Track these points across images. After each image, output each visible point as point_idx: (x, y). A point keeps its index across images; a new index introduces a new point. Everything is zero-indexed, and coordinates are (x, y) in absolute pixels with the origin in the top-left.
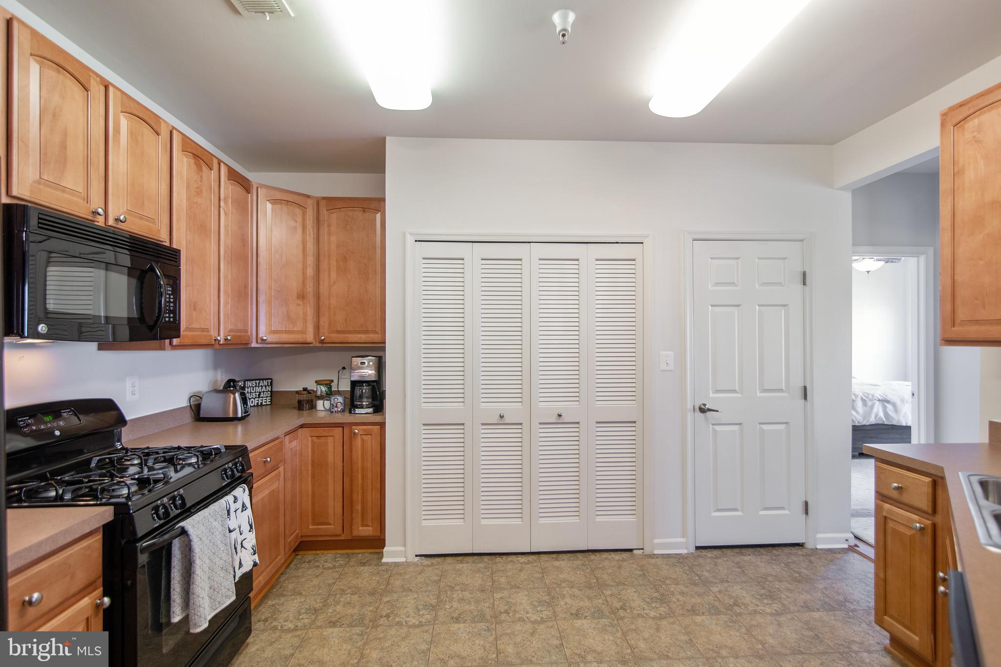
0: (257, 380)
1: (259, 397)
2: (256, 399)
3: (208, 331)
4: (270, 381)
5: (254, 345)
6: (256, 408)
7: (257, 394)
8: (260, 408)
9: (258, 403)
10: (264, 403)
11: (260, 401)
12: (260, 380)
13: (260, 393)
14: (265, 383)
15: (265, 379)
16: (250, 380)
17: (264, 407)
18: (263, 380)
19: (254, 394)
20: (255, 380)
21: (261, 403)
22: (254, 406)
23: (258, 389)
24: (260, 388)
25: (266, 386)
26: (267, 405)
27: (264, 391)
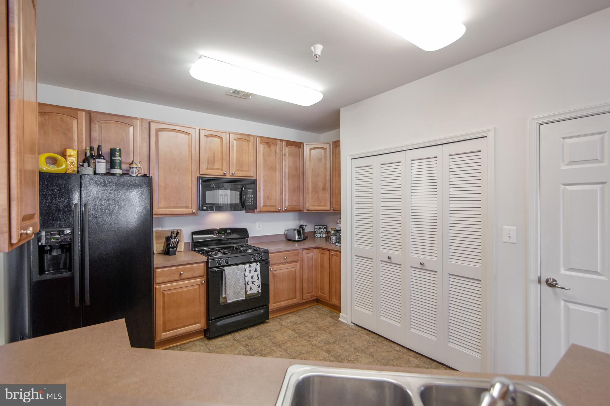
0: (320, 226)
1: (321, 233)
2: (320, 234)
3: (275, 206)
4: (325, 227)
5: (305, 211)
6: (320, 238)
7: (320, 232)
8: (321, 238)
9: (321, 236)
10: (323, 236)
11: (322, 235)
12: (321, 226)
13: (321, 232)
14: (323, 227)
15: (323, 226)
16: (317, 226)
17: (323, 238)
18: (322, 226)
19: (319, 232)
20: (319, 226)
21: (322, 236)
22: (319, 237)
23: (321, 230)
24: (321, 229)
25: (324, 229)
26: (324, 237)
27: (323, 231)
